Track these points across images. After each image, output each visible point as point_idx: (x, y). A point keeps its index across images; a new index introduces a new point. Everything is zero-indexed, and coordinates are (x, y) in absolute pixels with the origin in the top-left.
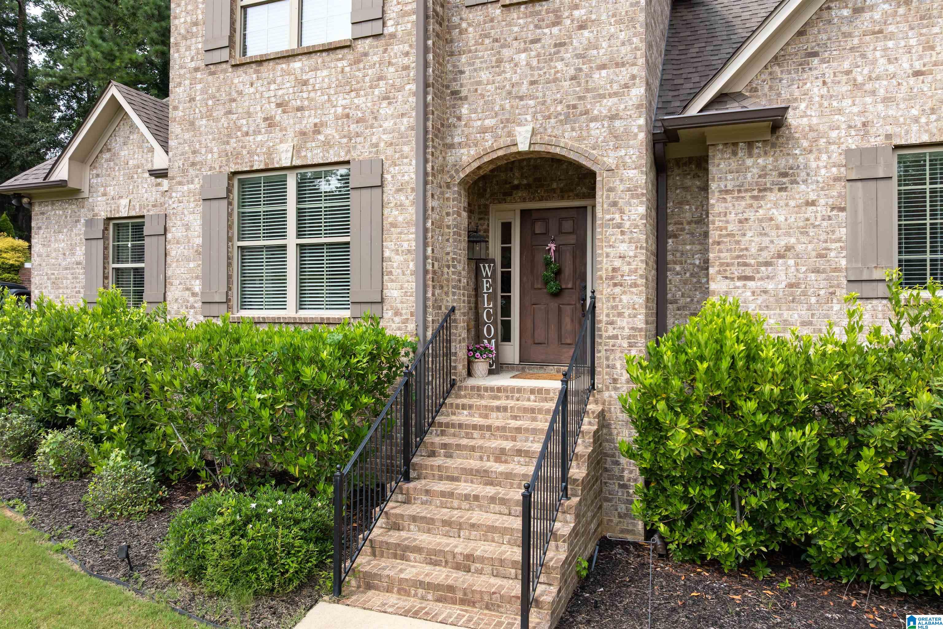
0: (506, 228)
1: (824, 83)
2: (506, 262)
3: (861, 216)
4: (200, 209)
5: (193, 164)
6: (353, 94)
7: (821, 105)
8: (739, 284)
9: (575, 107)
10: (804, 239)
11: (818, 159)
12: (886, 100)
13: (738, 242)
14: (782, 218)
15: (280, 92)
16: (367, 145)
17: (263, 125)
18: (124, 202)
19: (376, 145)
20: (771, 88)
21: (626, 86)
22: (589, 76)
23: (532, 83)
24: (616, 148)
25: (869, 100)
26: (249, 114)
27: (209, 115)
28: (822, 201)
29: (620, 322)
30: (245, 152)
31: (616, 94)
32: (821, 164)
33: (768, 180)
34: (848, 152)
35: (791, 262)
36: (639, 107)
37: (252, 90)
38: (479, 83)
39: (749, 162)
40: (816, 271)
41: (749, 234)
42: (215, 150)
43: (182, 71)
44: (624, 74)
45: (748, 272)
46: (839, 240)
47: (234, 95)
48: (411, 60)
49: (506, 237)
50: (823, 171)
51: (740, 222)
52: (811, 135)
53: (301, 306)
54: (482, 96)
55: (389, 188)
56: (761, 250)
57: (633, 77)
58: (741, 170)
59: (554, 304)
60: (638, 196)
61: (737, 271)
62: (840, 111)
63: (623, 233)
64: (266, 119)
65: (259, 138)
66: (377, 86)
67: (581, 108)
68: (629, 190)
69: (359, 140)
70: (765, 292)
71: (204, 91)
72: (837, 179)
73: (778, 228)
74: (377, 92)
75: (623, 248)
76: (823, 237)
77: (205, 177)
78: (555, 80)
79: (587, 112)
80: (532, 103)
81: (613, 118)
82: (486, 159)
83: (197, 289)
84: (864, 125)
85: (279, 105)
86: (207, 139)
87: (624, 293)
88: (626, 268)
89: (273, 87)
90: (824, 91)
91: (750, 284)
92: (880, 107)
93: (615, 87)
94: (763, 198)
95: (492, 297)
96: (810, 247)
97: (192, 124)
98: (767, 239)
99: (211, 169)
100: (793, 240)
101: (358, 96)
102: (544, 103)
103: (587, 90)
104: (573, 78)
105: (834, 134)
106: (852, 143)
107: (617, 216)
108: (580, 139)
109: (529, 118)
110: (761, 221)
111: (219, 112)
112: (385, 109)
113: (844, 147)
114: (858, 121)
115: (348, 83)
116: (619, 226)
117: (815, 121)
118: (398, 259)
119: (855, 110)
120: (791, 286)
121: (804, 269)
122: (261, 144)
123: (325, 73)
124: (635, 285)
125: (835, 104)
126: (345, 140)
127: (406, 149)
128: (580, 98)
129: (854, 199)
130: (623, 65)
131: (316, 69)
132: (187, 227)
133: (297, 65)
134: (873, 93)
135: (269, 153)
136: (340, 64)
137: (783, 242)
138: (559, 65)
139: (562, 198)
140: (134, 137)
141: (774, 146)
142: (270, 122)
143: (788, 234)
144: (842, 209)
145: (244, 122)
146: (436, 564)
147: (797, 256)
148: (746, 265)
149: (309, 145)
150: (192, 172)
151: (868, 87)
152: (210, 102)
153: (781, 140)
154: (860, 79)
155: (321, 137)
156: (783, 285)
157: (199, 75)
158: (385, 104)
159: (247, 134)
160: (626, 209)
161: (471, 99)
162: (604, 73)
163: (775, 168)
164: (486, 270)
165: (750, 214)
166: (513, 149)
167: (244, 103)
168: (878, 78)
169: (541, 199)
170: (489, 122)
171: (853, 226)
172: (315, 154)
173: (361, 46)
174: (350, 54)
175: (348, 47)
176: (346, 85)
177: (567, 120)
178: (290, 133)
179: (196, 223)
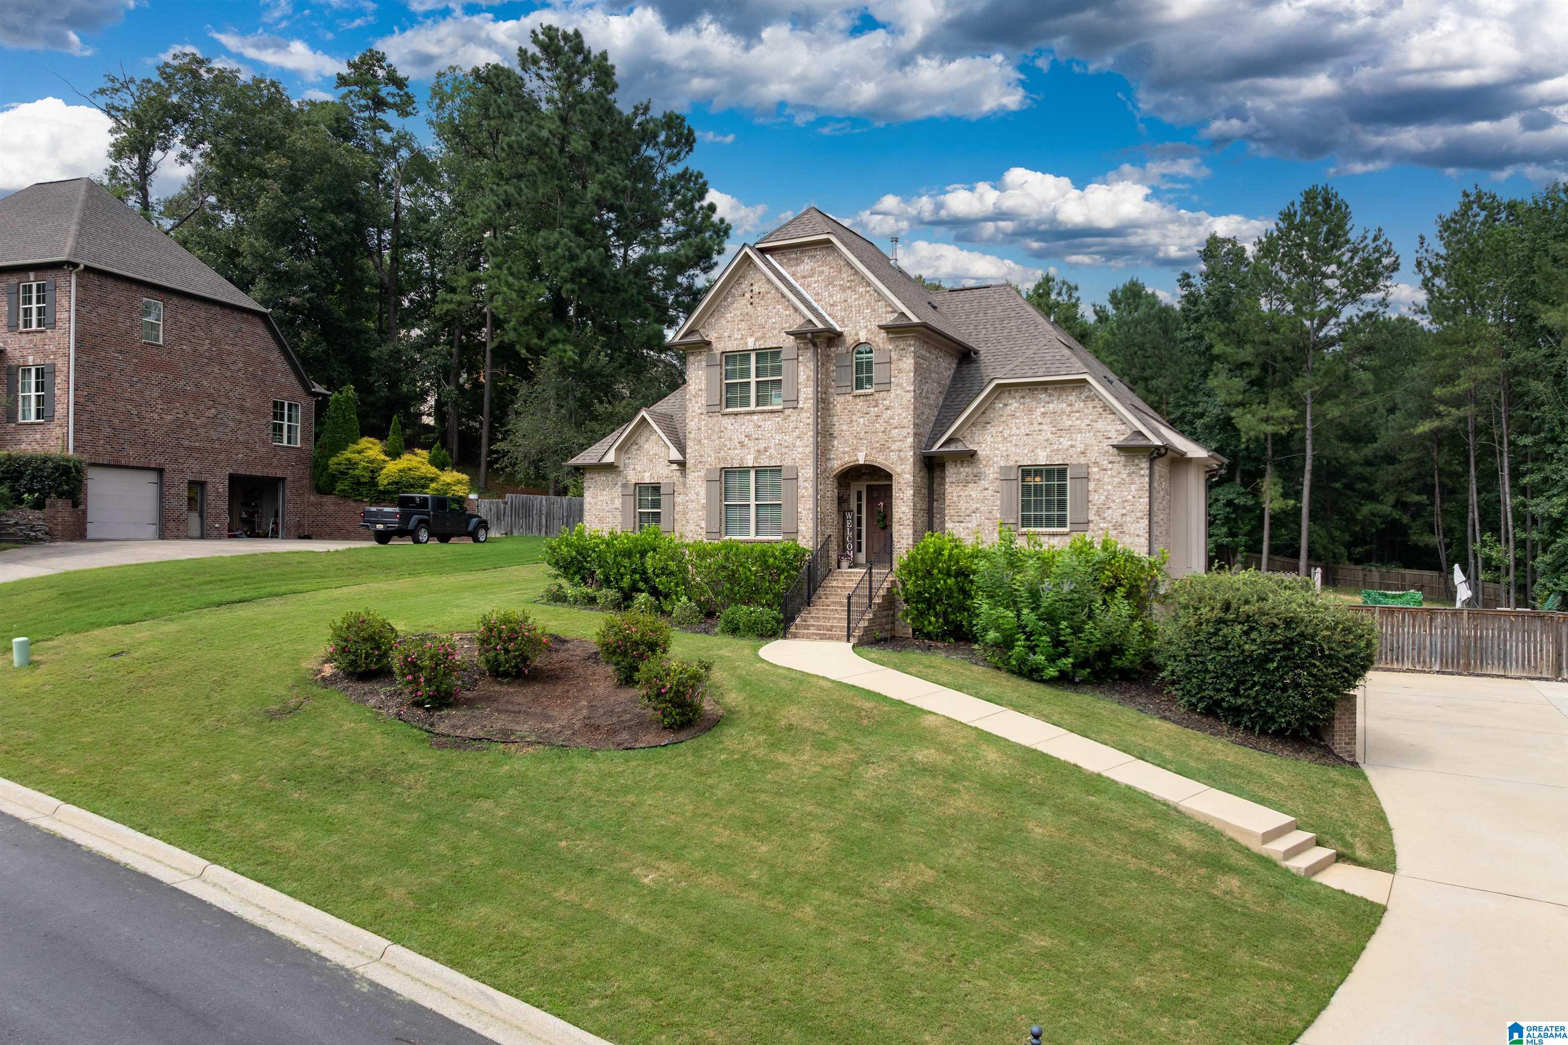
0: (859, 494)
1: (992, 436)
2: (859, 512)
3: (1007, 496)
4: (705, 486)
5: (700, 462)
6: (783, 434)
7: (990, 446)
8: (957, 524)
9: (884, 445)
10: (983, 505)
11: (989, 470)
12: (1016, 445)
13: (957, 506)
14: (975, 496)
15: (747, 430)
16: (791, 459)
17: (738, 445)
18: (647, 475)
19: (795, 459)
21: (905, 437)
22: (890, 431)
23: (866, 433)
24: (901, 464)
25: (1009, 445)
26: (731, 440)
27: (709, 438)
28: (991, 489)
29: (903, 542)
30: (729, 458)
31: (901, 441)
32: (990, 472)
33: (969, 478)
34: (1001, 467)
35: (978, 515)
36: (910, 447)
37: (732, 427)
38: (842, 431)
39: (962, 470)
40: (988, 519)
41: (961, 502)
42: (713, 456)
43: (693, 414)
44: (905, 431)
45: (961, 519)
46: (997, 506)
47: (723, 429)
48: (811, 421)
49: (859, 499)
50: (991, 475)
51: (958, 497)
52: (986, 458)
53: (757, 534)
54: (844, 437)
55: (800, 479)
56: (966, 509)
57: (908, 434)
58: (959, 473)
59: (882, 533)
60: (910, 486)
61: (956, 519)
62: (998, 449)
63: (904, 502)
64: (739, 443)
65: (736, 452)
66: (795, 431)
67: (886, 446)
68: (907, 483)
69: (786, 456)
70: (967, 528)
71: (706, 425)
72: (996, 479)
73: (973, 500)
74: (795, 434)
75: (904, 508)
76: (991, 504)
77: (707, 469)
78: (876, 432)
79: (889, 448)
80: (865, 442)
81: (900, 451)
82: (845, 466)
83: (703, 525)
84: (1007, 456)
85: (746, 436)
86: (708, 450)
87: (904, 529)
88: (906, 518)
89: (743, 427)
90: (992, 439)
91: (961, 525)
92: (1013, 448)
93: (901, 437)
94: (967, 486)
95: (852, 530)
96: (986, 508)
97: (700, 442)
98: (969, 505)
99: (710, 465)
100: (979, 505)
101: (786, 435)
102: (871, 442)
103: (889, 438)
104: (883, 432)
105: (995, 459)
106: (1002, 464)
107: (901, 495)
108: (886, 459)
109: (864, 449)
110: (966, 496)
111: (715, 437)
112: (798, 443)
113: (999, 465)
114: (1005, 454)
116: (903, 499)
117: (988, 452)
118: (804, 513)
119: (1004, 449)
120: (978, 525)
121: (983, 518)
122: (737, 455)
123: (770, 423)
124: (909, 525)
125: (996, 446)
126: (780, 456)
127: (808, 462)
128: (886, 441)
129: (1002, 488)
130: (904, 427)
131: (766, 420)
132: (697, 494)
133: (755, 417)
134: (1011, 442)
135: (742, 459)
136: (777, 419)
137: (975, 506)
138: (878, 426)
140: (653, 437)
141: (972, 463)
142: (741, 444)
143: (977, 503)
144: (998, 492)
145: (728, 443)
147: (981, 513)
148: (960, 516)
149: (762, 457)
150: (700, 466)
151: (1009, 439)
152: (710, 432)
153: (975, 461)
154: (1006, 435)
155: (768, 454)
156: (975, 525)
157: (703, 417)
158: (798, 440)
159: (730, 449)
160: (906, 492)
161: (838, 438)
162: (897, 430)
163: (972, 473)
164: (849, 516)
165: (962, 493)
166: (857, 463)
167: (728, 434)
168: (1012, 436)
170: (847, 449)
171: (1002, 500)
172: (764, 462)
173: (787, 412)
174: (782, 416)
175: (781, 411)
176: (780, 430)
177: (881, 451)
178: (752, 450)
179: (703, 492)
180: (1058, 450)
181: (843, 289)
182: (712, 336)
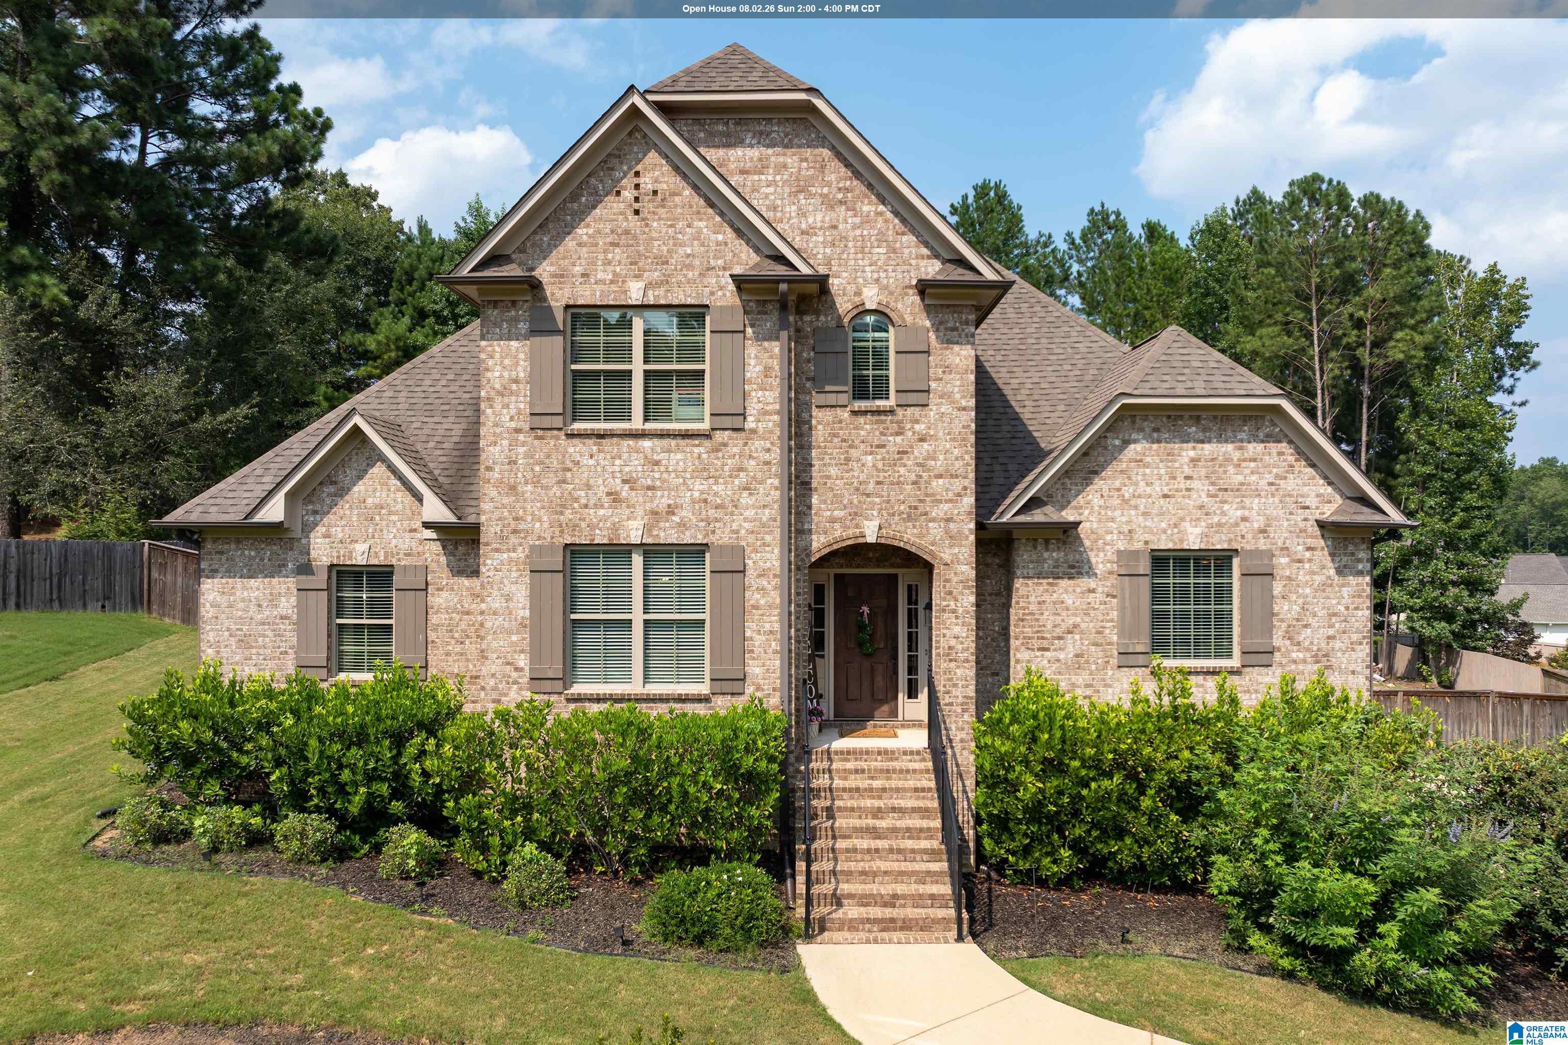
1: (1102, 496)
3: (1127, 604)
4: (528, 580)
5: (515, 531)
6: (711, 481)
7: (1099, 514)
8: (1038, 654)
9: (916, 508)
10: (1087, 619)
11: (1097, 556)
12: (1145, 514)
13: (1037, 620)
14: (1070, 602)
15: (627, 469)
16: (727, 530)
17: (606, 499)
18: (361, 547)
19: (737, 532)
20: (1063, 496)
21: (959, 495)
22: (928, 482)
23: (878, 483)
24: (951, 546)
25: (1133, 512)
26: (589, 487)
27: (536, 482)
28: (1100, 590)
29: (955, 692)
30: (583, 524)
31: (951, 501)
32: (1100, 560)
33: (1060, 570)
34: (1119, 552)
35: (1077, 637)
36: (969, 513)
37: (591, 462)
38: (829, 477)
39: (1046, 555)
40: (1096, 644)
41: (1046, 613)
42: (545, 518)
43: (498, 430)
44: (957, 485)
45: (1045, 644)
46: (1112, 621)
47: (570, 465)
48: (774, 457)
49: (820, 599)
50: (1101, 566)
51: (1039, 603)
52: (1093, 536)
53: (646, 678)
54: (832, 489)
55: (751, 572)
56: (1055, 626)
57: (965, 488)
58: (1040, 561)
59: (866, 664)
60: (969, 588)
61: (1036, 644)
62: (1113, 520)
63: (957, 617)
64: (609, 494)
65: (601, 512)
66: (737, 476)
67: (921, 510)
68: (962, 582)
69: (717, 525)
70: (1058, 660)
71: (527, 455)
72: (1111, 573)
73: (1068, 609)
74: (737, 482)
75: (957, 630)
76: (1100, 618)
77: (532, 548)
78: (898, 483)
79: (926, 514)
80: (877, 500)
81: (949, 520)
82: (835, 547)
83: (523, 661)
84: (1130, 532)
85: (625, 482)
86: (534, 507)
87: (958, 667)
88: (960, 647)
89: (618, 462)
90: (1102, 502)
91: (1047, 654)
92: (1141, 519)
93: (950, 494)
94: (1056, 585)
96: (1091, 625)
97: (513, 488)
98: (1060, 618)
99: (539, 538)
100: (1078, 620)
101: (716, 483)
102: (888, 502)
103: (927, 495)
104: (914, 483)
105: (1109, 537)
106: (1122, 546)
107: (952, 603)
108: (920, 536)
109: (875, 513)
110: (1054, 603)
111: (550, 479)
112: (745, 499)
113: (1115, 548)
114: (1126, 529)
115: (705, 470)
116: (954, 611)
117: (1095, 525)
118: (759, 640)
119: (1124, 519)
120: (1077, 656)
121: (1086, 642)
122: (605, 519)
123: (679, 456)
124: (967, 661)
125: (1109, 513)
126: (703, 524)
127: (768, 538)
128: (921, 501)
129: (1123, 589)
130: (957, 476)
131: (669, 451)
132: (508, 598)
133: (647, 444)
134: (1136, 507)
135: (615, 528)
136: (696, 450)
137: (1071, 621)
138: (902, 470)
139: (878, 566)
141: (1064, 543)
142: (615, 498)
143: (1075, 615)
144: (1114, 597)
145: (583, 493)
146: (866, 905)
147: (1082, 633)
148: (1043, 638)
149: (662, 524)
150: (513, 540)
151: (1133, 502)
152: (537, 468)
153: (1071, 539)
154: (1127, 496)
155: (676, 519)
156: (1071, 655)
157: (521, 437)
158: (745, 494)
159: (586, 506)
160: (960, 597)
161: (820, 491)
162: (941, 481)
163: (1066, 561)
165: (1046, 597)
166: (861, 540)
167: (582, 475)
168: (1139, 496)
169: (857, 567)
170: (837, 513)
171: (1122, 609)
172: (668, 534)
173: (719, 436)
174: (707, 443)
175: (706, 436)
176: (703, 471)
177: (909, 518)
178: (640, 511)
179: (521, 594)
180: (1220, 525)
181: (830, 204)
182: (544, 271)
